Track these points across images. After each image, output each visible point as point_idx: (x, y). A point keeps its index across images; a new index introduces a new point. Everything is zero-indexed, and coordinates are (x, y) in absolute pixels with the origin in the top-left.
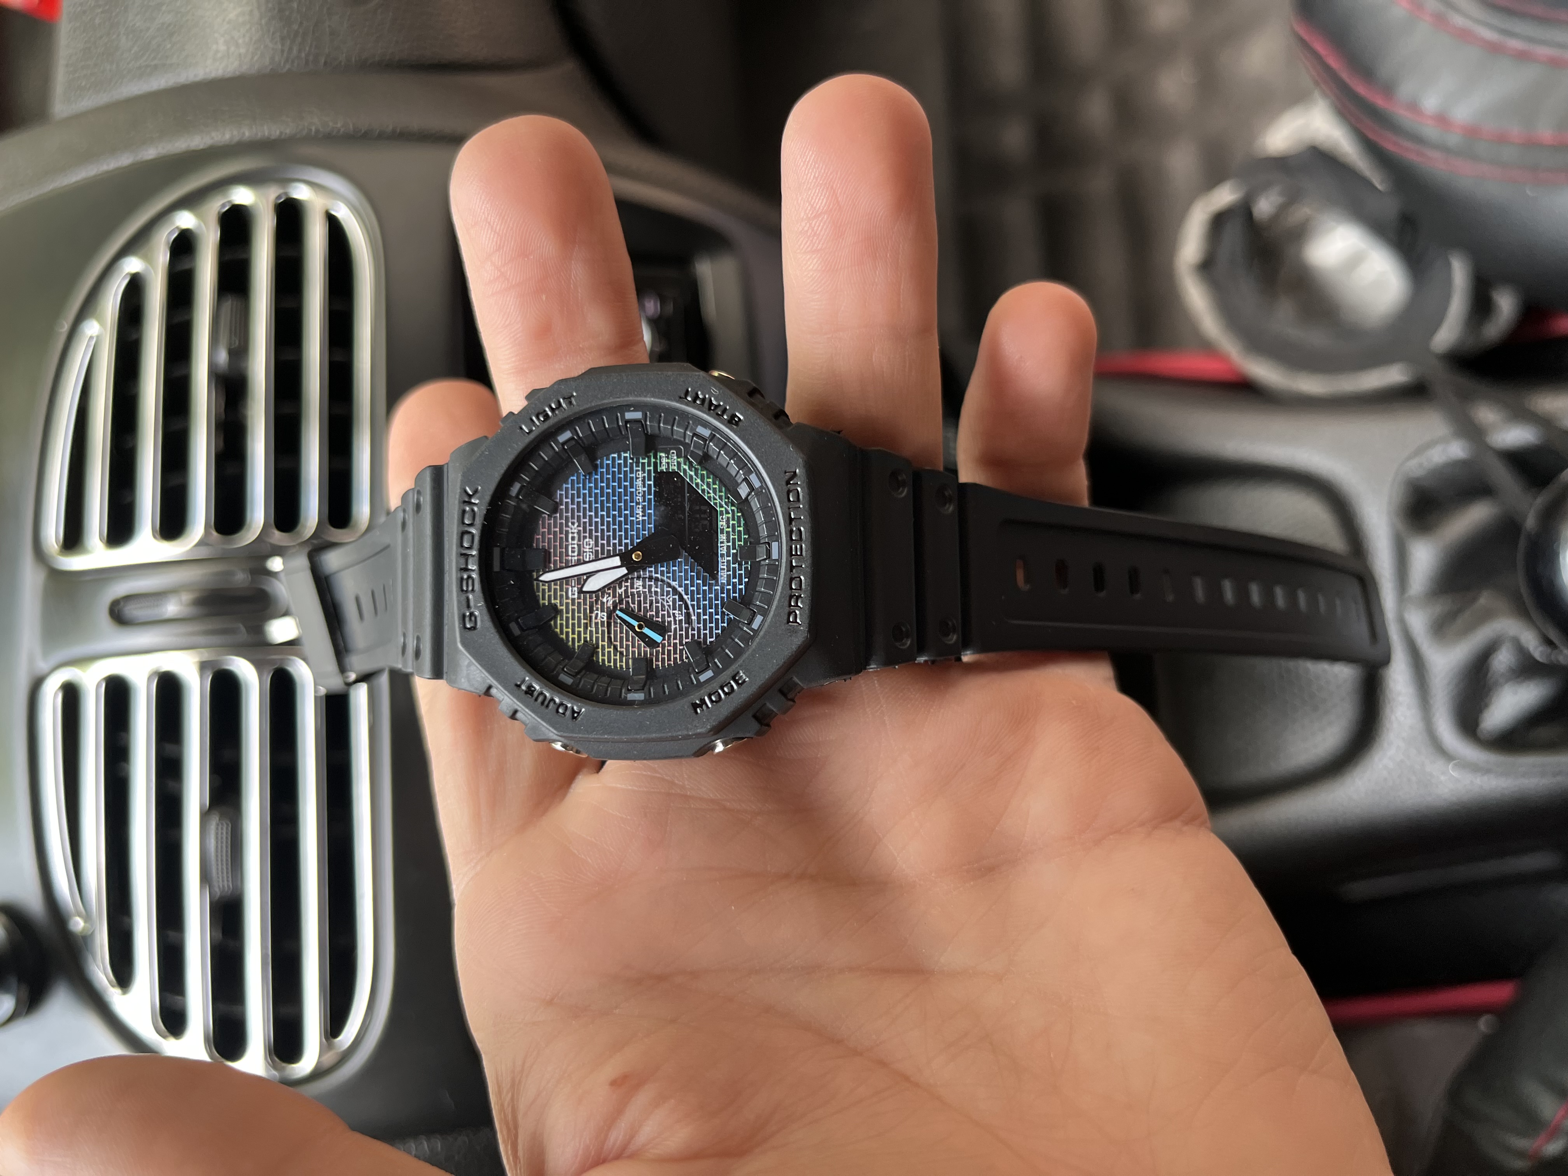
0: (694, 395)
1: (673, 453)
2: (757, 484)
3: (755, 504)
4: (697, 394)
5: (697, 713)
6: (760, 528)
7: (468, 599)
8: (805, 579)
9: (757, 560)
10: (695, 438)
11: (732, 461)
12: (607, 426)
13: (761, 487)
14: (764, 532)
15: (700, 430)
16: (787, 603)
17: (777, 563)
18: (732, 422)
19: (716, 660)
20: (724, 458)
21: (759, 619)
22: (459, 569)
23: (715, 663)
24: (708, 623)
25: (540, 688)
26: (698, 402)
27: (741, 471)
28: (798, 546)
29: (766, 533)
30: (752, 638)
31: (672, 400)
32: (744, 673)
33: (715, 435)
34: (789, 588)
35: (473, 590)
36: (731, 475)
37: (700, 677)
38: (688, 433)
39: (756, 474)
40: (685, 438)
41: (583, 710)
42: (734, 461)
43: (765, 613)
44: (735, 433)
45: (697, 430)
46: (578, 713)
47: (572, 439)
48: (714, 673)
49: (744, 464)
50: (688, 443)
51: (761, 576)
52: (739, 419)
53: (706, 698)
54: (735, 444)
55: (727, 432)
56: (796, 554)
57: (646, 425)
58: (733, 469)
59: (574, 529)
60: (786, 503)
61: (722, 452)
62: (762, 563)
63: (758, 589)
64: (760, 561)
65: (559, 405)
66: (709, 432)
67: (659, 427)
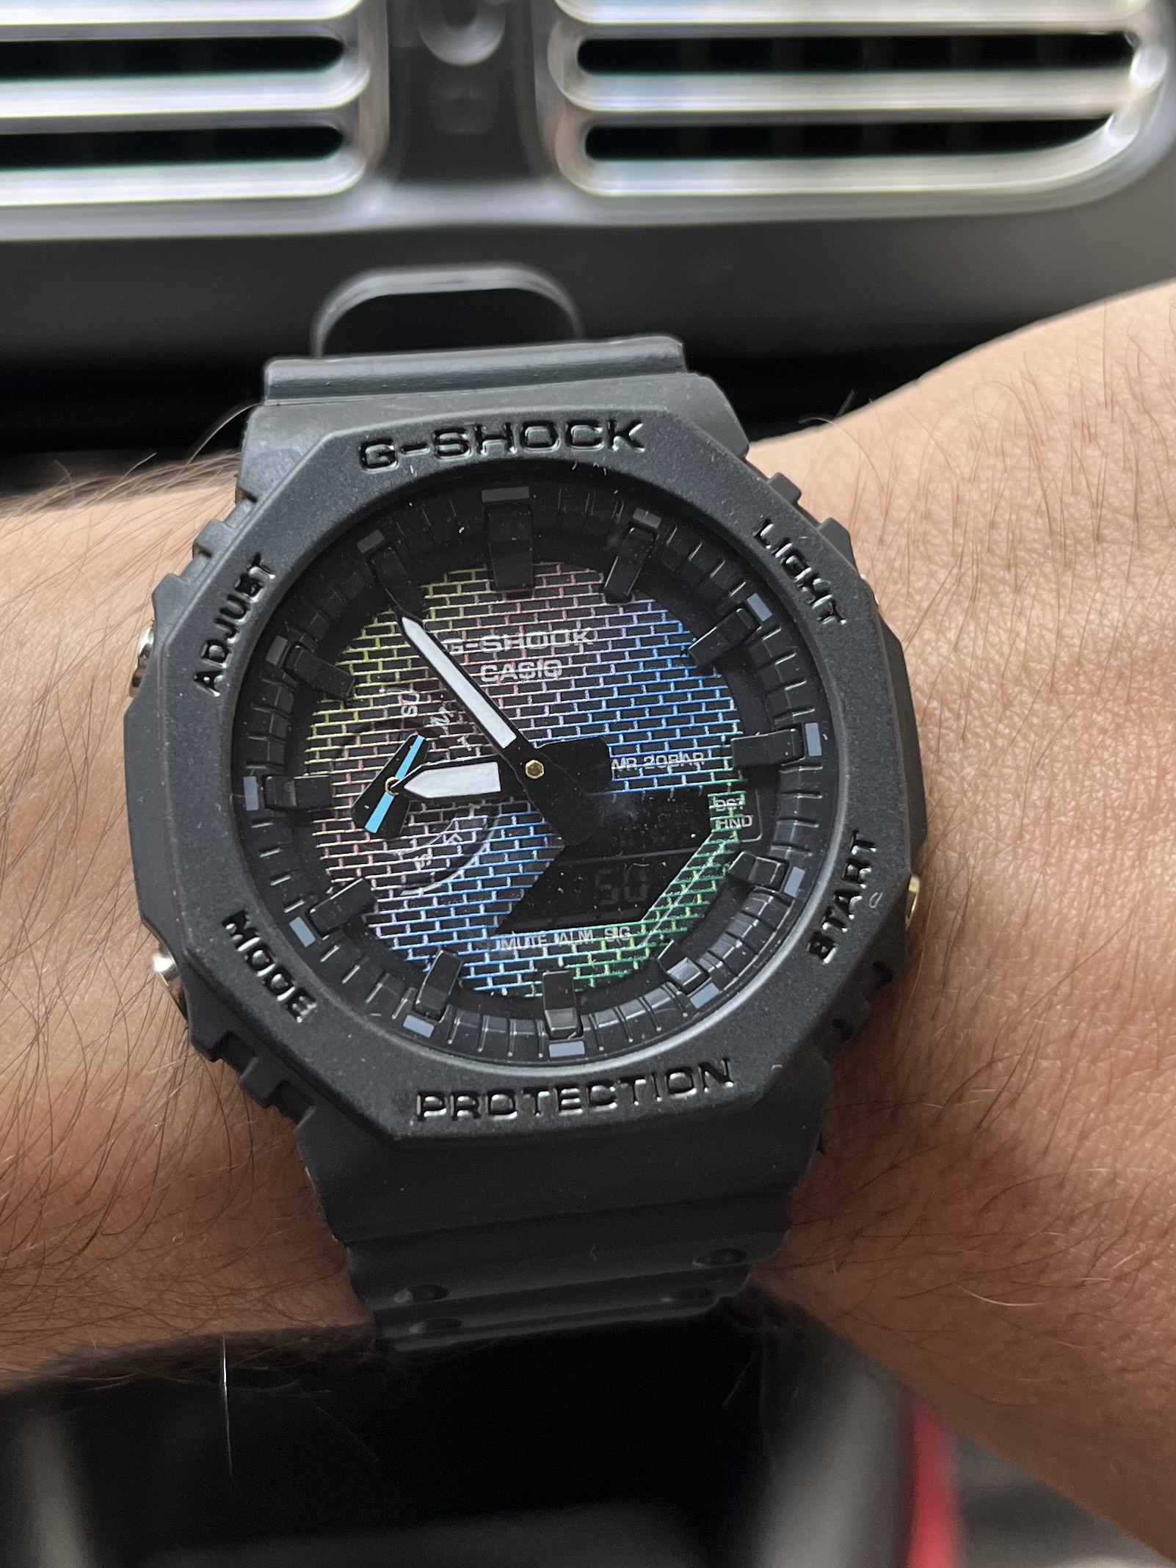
0: (866, 858)
1: (747, 821)
2: (698, 999)
3: (658, 998)
4: (866, 866)
5: (225, 924)
6: (610, 1012)
7: (423, 445)
8: (512, 1121)
9: (546, 1012)
10: (779, 864)
11: (739, 944)
12: (787, 688)
13: (693, 1010)
14: (606, 1020)
15: (797, 875)
16: (460, 1088)
17: (541, 1055)
18: (817, 942)
19: (336, 948)
20: (745, 926)
21: (425, 1028)
22: (479, 422)
23: (331, 948)
24: (413, 922)
25: (255, 604)
26: (851, 868)
27: (720, 964)
28: (577, 1100)
29: (601, 1026)
30: (384, 1022)
31: (847, 816)
32: (312, 1011)
33: (789, 905)
34: (491, 1089)
35: (441, 454)
36: (713, 942)
37: (298, 920)
38: (789, 851)
39: (718, 997)
40: (776, 844)
41: (217, 694)
42: (741, 948)
43: (437, 1042)
44: (796, 949)
45: (795, 869)
46: (211, 685)
47: (756, 622)
48: (310, 946)
49: (735, 971)
50: (767, 850)
51: (514, 1023)
52: (826, 955)
53: (255, 940)
54: (774, 949)
55: (796, 932)
56: (561, 1098)
57: (798, 765)
58: (727, 947)
59: (580, 638)
60: (663, 1067)
61: (756, 923)
62: (540, 1024)
63: (487, 1019)
64: (545, 1020)
65: (820, 594)
66: (794, 895)
67: (797, 792)
